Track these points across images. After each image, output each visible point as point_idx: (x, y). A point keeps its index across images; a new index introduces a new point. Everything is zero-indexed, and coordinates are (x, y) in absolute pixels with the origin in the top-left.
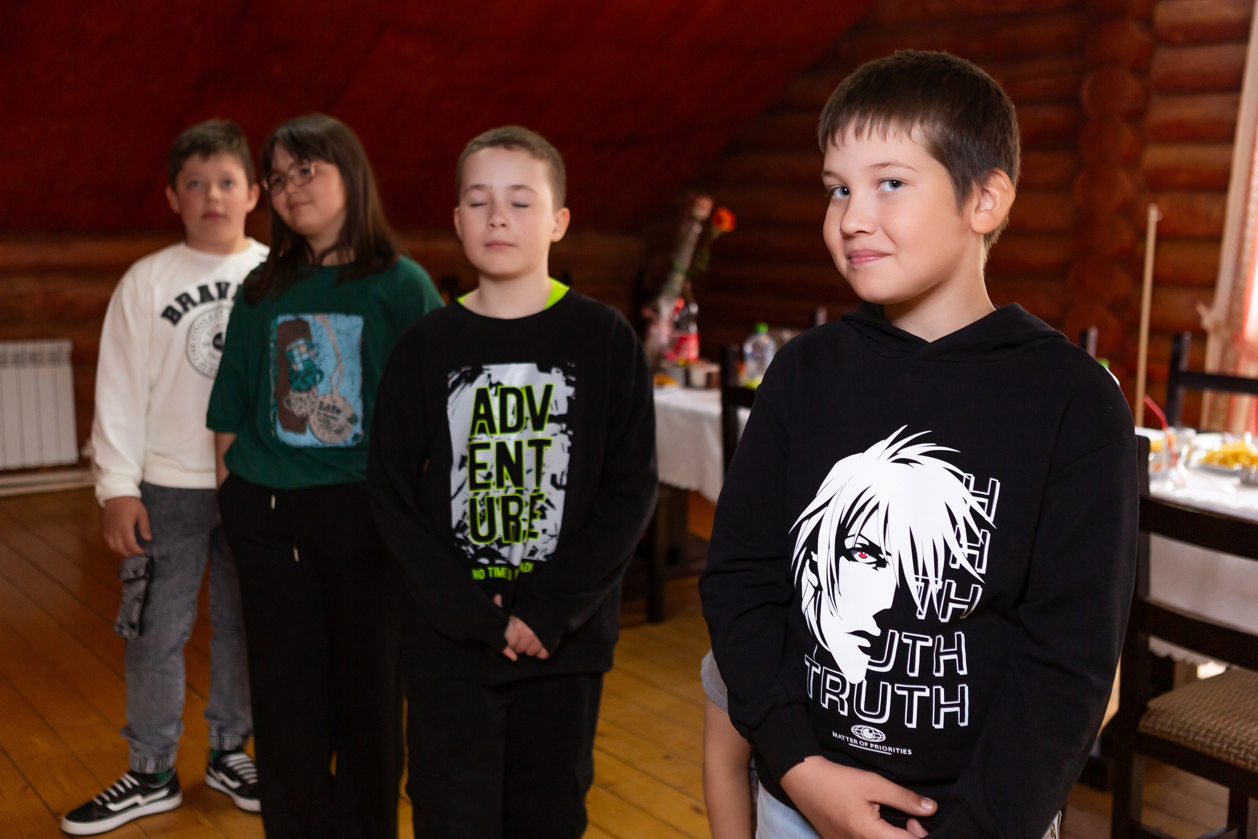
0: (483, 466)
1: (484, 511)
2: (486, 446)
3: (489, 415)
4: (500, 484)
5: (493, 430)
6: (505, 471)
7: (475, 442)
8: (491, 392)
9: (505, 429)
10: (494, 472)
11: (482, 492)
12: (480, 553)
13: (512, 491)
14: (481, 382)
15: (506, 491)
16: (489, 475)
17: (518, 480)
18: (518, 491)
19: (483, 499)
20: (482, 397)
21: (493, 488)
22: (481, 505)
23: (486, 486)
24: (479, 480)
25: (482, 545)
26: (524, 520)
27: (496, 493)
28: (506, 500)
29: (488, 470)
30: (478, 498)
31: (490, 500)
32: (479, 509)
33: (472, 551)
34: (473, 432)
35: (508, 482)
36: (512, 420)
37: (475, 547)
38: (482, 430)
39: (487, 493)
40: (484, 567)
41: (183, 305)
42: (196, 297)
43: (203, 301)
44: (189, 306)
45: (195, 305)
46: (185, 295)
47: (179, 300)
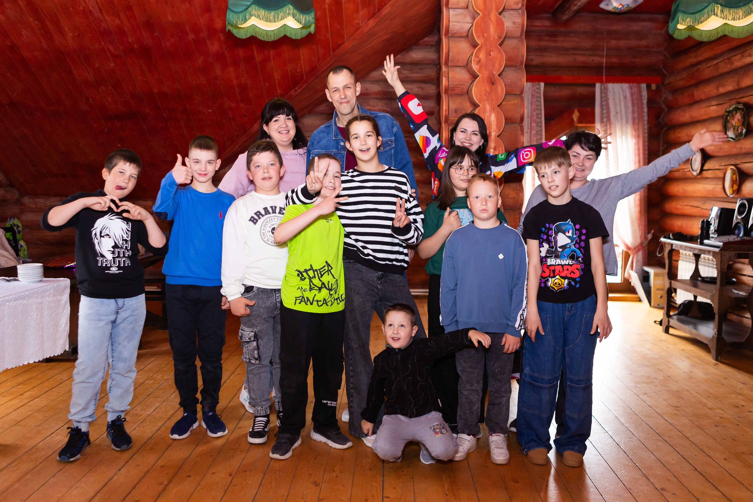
41: (258, 216)
42: (263, 212)
43: (266, 214)
44: (260, 216)
45: (263, 216)
46: (259, 212)
47: (256, 214)
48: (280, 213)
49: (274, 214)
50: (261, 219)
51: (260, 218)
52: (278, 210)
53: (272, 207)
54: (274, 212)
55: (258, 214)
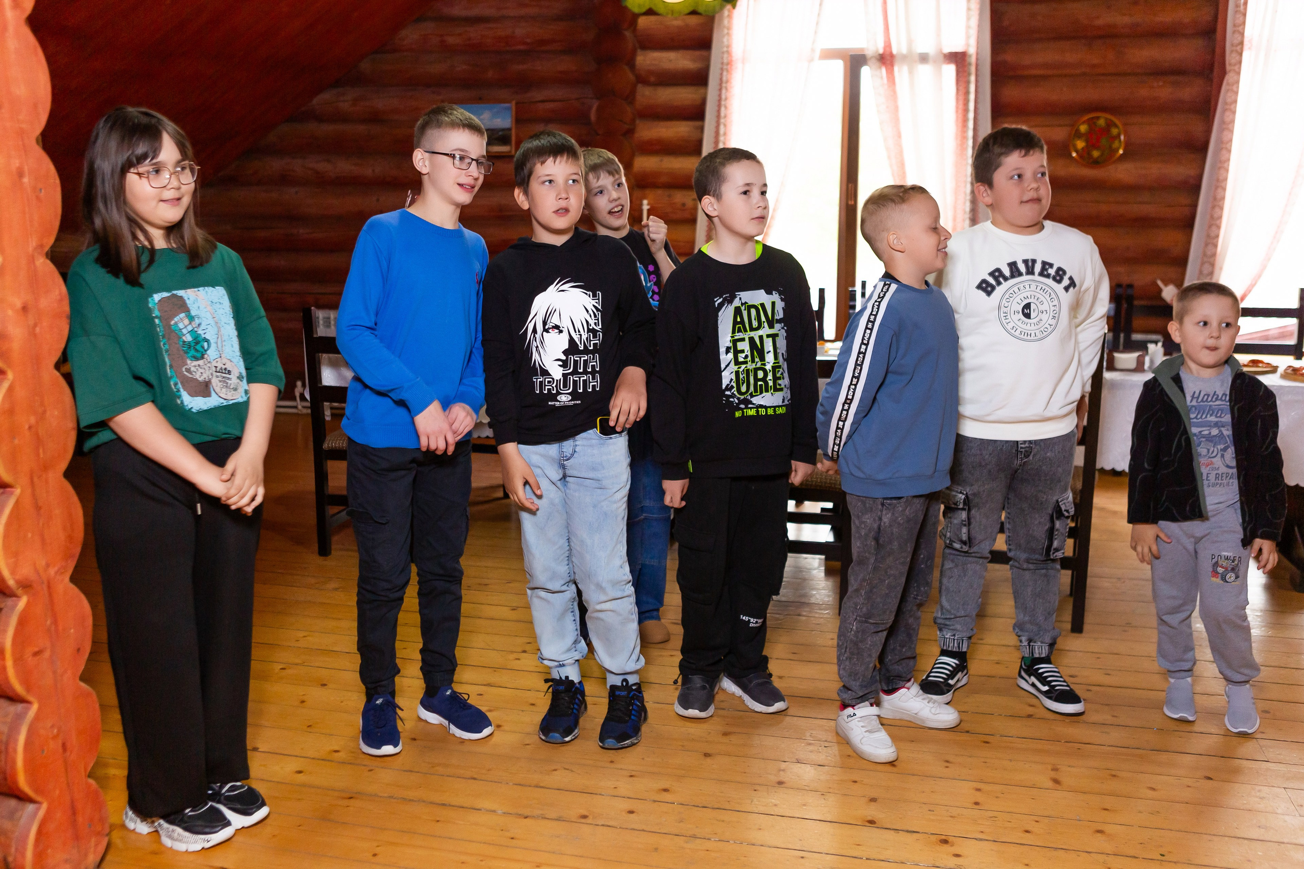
0: (743, 351)
1: (744, 377)
2: (743, 340)
3: (742, 322)
4: (753, 361)
5: (746, 331)
6: (755, 353)
7: (736, 338)
8: (743, 308)
9: (752, 329)
10: (749, 354)
11: (743, 366)
12: (741, 402)
13: (759, 365)
14: (737, 303)
15: (756, 365)
16: (746, 357)
17: (762, 358)
18: (762, 364)
19: (743, 370)
20: (738, 311)
21: (750, 363)
22: (742, 374)
23: (746, 363)
24: (741, 360)
25: (742, 397)
26: (770, 380)
27: (751, 366)
28: (756, 370)
29: (746, 353)
30: (741, 370)
31: (748, 370)
32: (741, 376)
33: (737, 401)
34: (733, 332)
35: (757, 360)
36: (755, 324)
37: (738, 399)
38: (739, 331)
39: (746, 367)
40: (742, 409)
41: (996, 279)
42: (1007, 272)
43: (1013, 276)
44: (1001, 279)
45: (1006, 279)
46: (998, 270)
47: (992, 274)
48: (1041, 274)
49: (1030, 277)
50: (1001, 286)
51: (999, 283)
52: (1038, 268)
53: (1025, 262)
54: (1030, 272)
55: (997, 274)
